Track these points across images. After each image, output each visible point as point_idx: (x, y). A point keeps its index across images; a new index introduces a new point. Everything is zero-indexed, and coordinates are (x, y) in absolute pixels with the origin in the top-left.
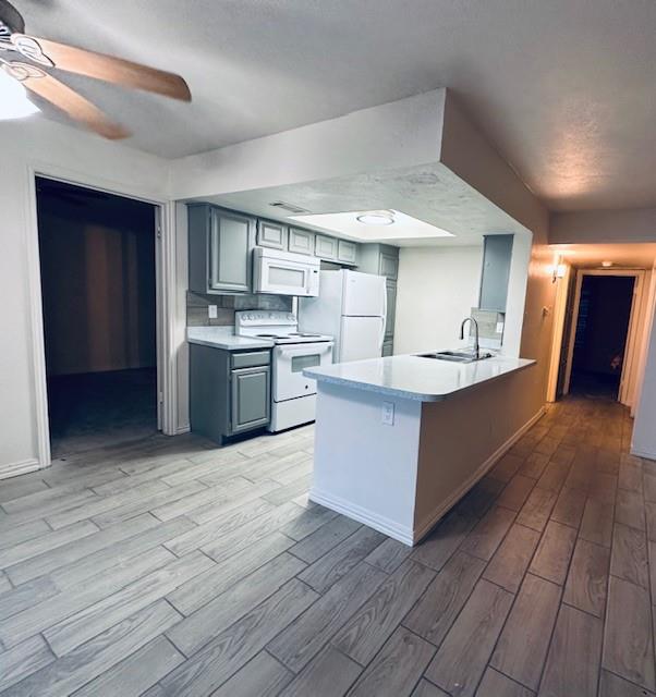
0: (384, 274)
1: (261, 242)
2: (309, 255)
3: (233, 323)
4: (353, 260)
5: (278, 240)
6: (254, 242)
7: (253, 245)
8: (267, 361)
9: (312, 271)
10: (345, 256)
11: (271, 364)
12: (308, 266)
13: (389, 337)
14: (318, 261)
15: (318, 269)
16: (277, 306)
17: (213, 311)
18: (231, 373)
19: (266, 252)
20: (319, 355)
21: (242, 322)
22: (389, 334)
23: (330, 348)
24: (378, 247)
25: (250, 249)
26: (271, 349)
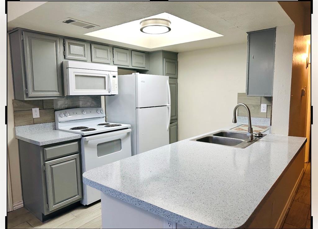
0: (167, 74)
1: (68, 56)
2: (109, 64)
3: (54, 120)
4: (144, 65)
5: (83, 53)
6: (63, 57)
7: (61, 59)
8: (76, 149)
9: (111, 77)
10: (137, 63)
11: (80, 152)
12: (108, 73)
13: (174, 120)
14: (115, 68)
15: (116, 74)
16: (89, 104)
17: (36, 113)
18: (44, 164)
19: (71, 64)
20: (120, 140)
21: (60, 119)
22: (174, 118)
23: (128, 133)
24: (161, 53)
25: (59, 63)
26: (79, 140)
